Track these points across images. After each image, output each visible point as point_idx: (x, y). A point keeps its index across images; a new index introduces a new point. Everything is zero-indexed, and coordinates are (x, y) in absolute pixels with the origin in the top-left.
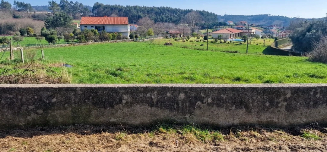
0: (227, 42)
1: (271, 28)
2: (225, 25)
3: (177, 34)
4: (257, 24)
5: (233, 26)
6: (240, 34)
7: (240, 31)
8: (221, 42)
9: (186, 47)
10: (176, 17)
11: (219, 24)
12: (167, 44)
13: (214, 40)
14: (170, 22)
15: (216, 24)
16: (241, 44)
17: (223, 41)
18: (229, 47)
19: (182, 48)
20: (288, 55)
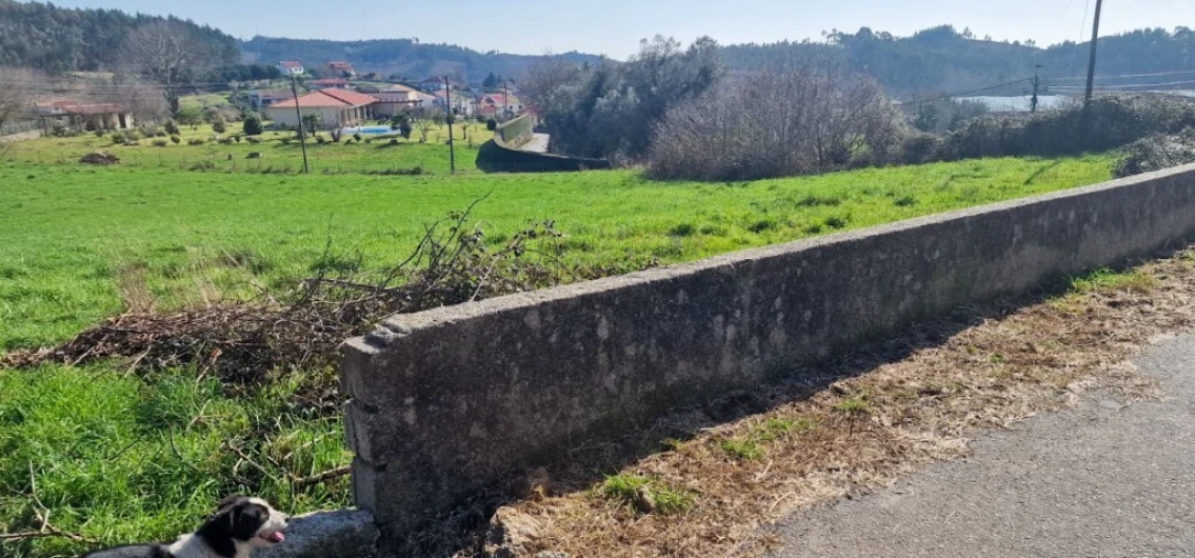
0: (344, 139)
1: (436, 85)
2: (274, 74)
3: (106, 117)
4: (388, 74)
5: (305, 82)
6: (371, 110)
7: (368, 99)
8: (321, 141)
9: (208, 167)
10: (44, 42)
11: (250, 73)
12: (92, 159)
13: (294, 134)
14: (19, 61)
15: (236, 71)
16: (394, 143)
17: (326, 135)
18: (360, 157)
19: (192, 169)
20: (578, 169)
